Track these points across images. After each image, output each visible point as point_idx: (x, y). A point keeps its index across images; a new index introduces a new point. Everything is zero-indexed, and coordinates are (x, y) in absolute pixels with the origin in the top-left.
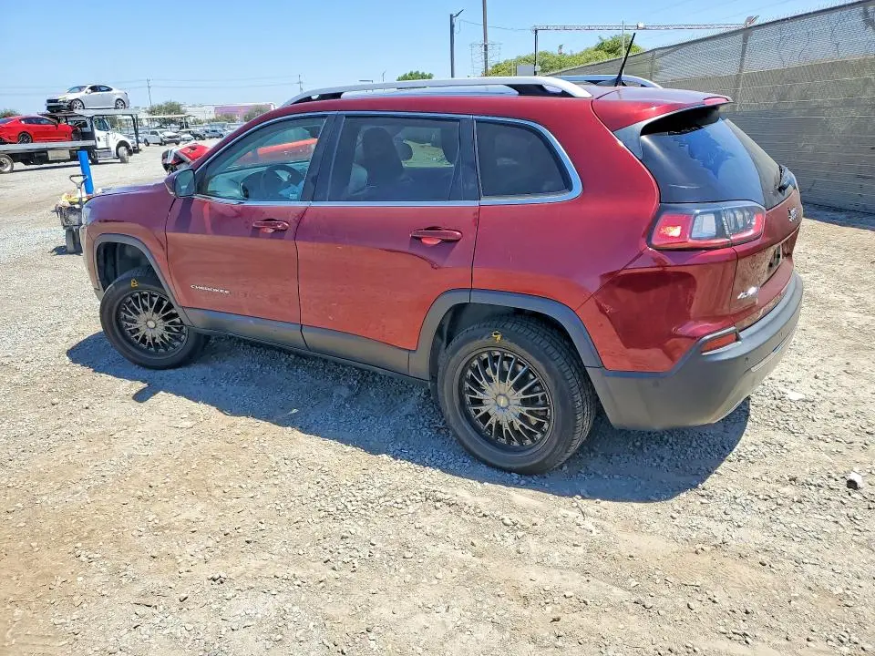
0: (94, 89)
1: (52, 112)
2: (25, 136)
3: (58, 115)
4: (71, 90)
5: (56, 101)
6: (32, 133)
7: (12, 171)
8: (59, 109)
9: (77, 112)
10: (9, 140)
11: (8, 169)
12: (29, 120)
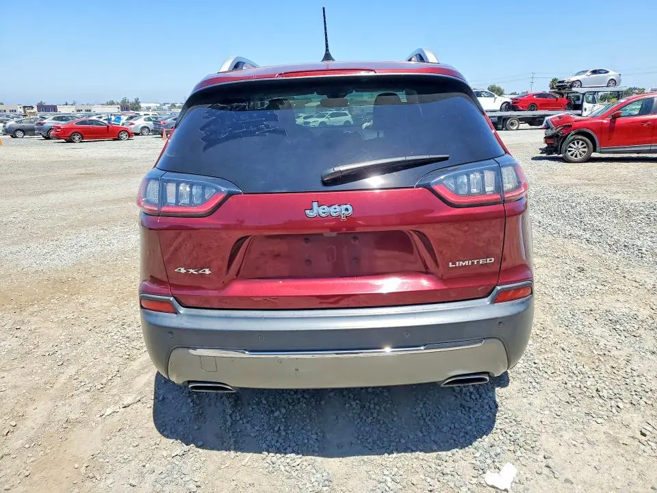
0: (594, 72)
1: (560, 89)
2: (533, 107)
3: (563, 91)
4: (578, 74)
5: (563, 82)
6: (538, 104)
7: (517, 129)
8: (564, 87)
9: (574, 89)
10: (521, 108)
11: (515, 128)
12: (540, 95)
